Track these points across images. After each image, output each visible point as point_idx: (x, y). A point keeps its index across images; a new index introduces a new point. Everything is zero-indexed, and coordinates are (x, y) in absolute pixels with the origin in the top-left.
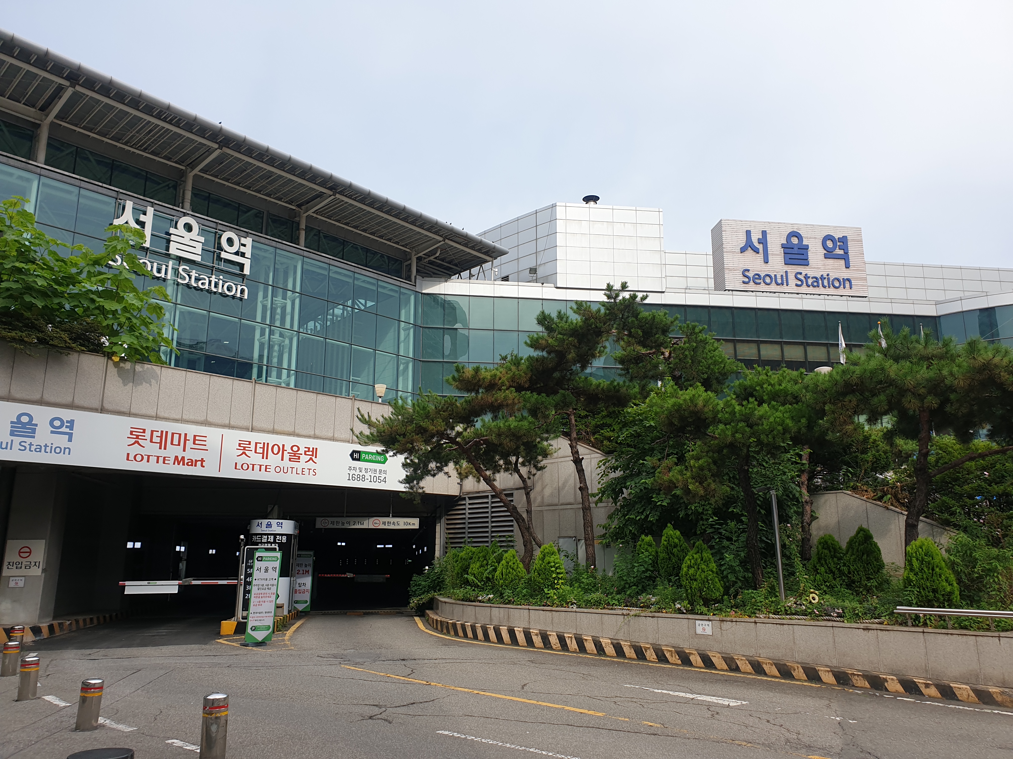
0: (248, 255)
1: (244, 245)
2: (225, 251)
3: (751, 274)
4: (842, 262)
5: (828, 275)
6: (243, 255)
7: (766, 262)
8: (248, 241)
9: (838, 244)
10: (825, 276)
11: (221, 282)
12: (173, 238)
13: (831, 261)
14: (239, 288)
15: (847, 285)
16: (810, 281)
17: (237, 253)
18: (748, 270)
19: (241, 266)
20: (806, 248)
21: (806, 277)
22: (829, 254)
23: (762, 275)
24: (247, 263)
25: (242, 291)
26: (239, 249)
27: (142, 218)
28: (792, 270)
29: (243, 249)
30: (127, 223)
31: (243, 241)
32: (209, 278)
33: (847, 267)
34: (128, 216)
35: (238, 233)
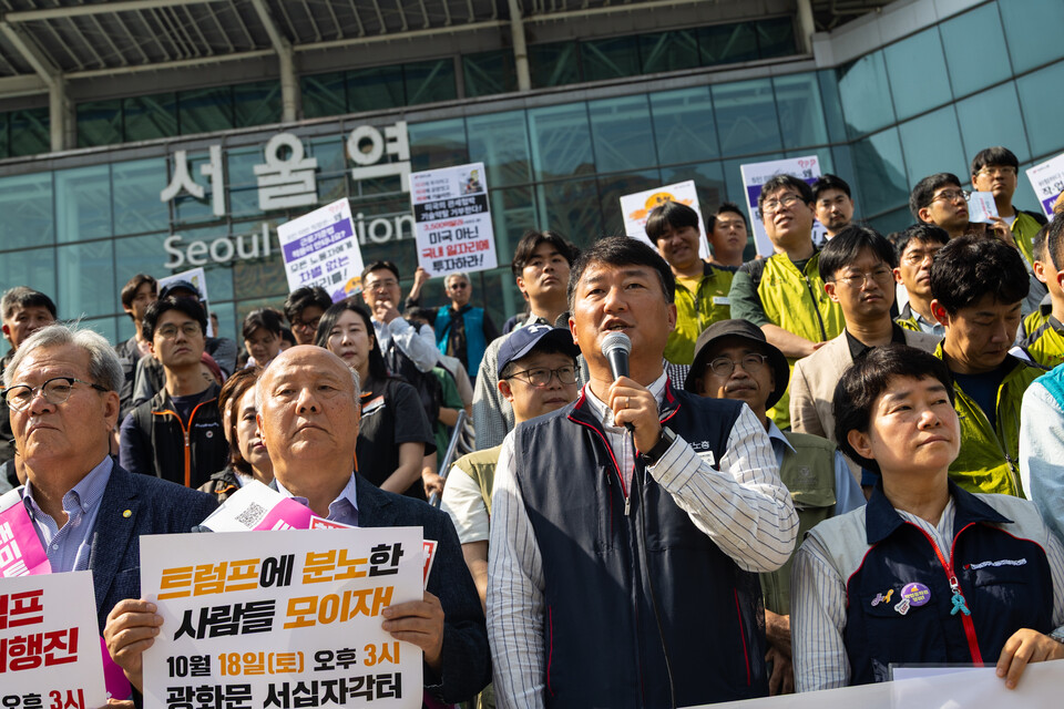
0: (404, 153)
1: (394, 140)
2: (361, 166)
6: (395, 158)
8: (400, 130)
11: (361, 225)
12: (262, 181)
14: (399, 222)
17: (383, 160)
19: (396, 181)
24: (405, 172)
25: (406, 226)
26: (385, 150)
27: (204, 170)
29: (392, 149)
31: (390, 132)
34: (181, 177)
35: (390, 119)
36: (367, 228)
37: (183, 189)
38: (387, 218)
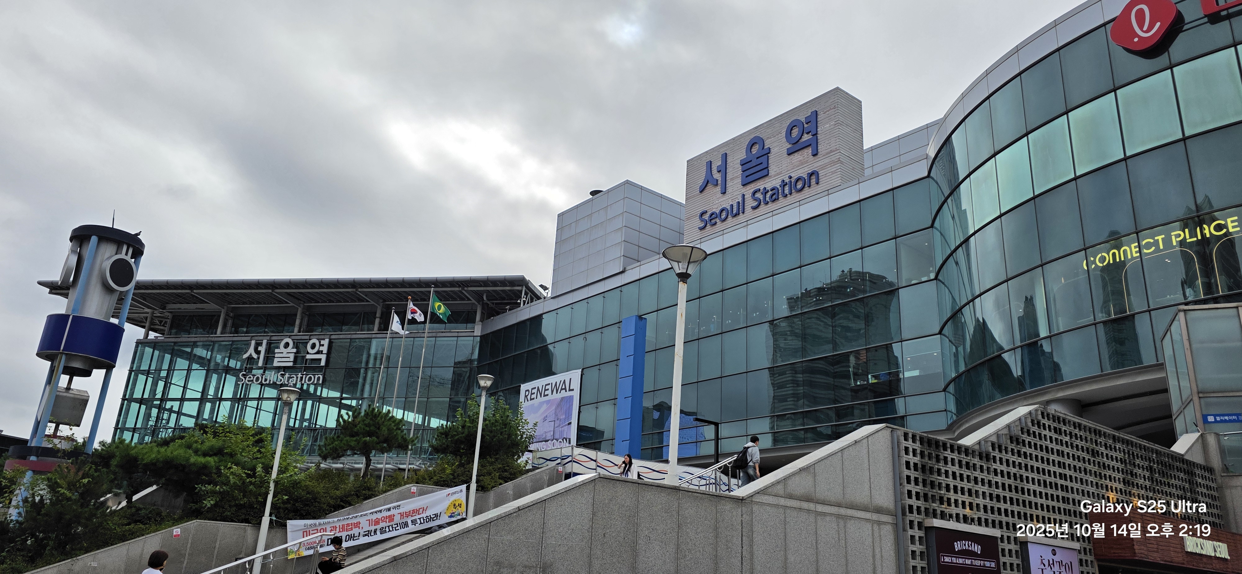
0: (325, 351)
1: (323, 345)
2: (311, 354)
3: (706, 217)
4: (809, 151)
5: (790, 177)
6: (321, 352)
7: (724, 193)
8: (325, 341)
9: (806, 126)
10: (787, 180)
11: (304, 376)
12: (277, 355)
13: (797, 157)
14: (317, 376)
15: (813, 181)
16: (768, 195)
17: (317, 353)
18: (706, 212)
19: (320, 360)
20: (769, 151)
21: (766, 192)
22: (795, 148)
23: (718, 212)
24: (323, 357)
25: (319, 378)
26: (319, 349)
27: (260, 348)
28: (748, 191)
29: (322, 348)
30: (251, 354)
31: (322, 342)
32: (296, 375)
33: (815, 155)
34: (251, 351)
35: (322, 337)
36: (306, 377)
37: (251, 355)
38: (313, 375)
